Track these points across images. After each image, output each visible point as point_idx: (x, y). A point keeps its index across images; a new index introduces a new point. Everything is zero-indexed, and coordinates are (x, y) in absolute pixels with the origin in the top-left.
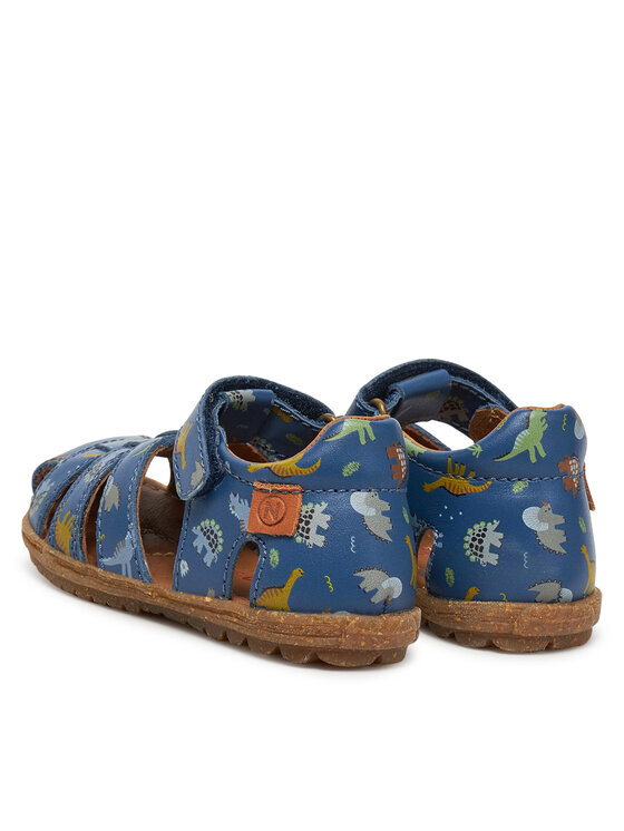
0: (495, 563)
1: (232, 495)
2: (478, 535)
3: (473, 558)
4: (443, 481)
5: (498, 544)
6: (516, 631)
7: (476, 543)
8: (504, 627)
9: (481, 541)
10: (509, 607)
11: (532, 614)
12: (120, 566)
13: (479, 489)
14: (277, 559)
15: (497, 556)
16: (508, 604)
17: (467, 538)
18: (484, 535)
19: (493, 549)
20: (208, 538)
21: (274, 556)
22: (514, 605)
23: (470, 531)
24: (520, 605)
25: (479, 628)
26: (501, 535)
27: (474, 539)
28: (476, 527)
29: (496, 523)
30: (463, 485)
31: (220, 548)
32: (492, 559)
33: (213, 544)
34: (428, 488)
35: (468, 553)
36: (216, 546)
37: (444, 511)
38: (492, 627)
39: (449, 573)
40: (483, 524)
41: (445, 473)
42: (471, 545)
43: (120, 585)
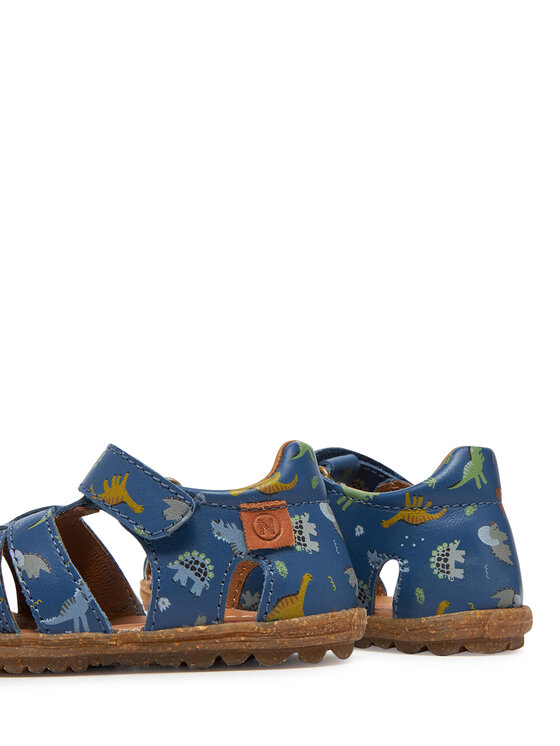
0: (462, 577)
1: (213, 524)
2: (443, 555)
3: (441, 575)
4: (401, 515)
5: (462, 561)
6: (488, 634)
7: (442, 562)
8: (477, 632)
9: (446, 560)
10: (479, 614)
11: (499, 618)
12: (72, 621)
13: (436, 516)
14: (285, 569)
15: (462, 571)
16: (478, 611)
17: (432, 560)
18: (448, 555)
19: (458, 565)
20: (193, 569)
21: (281, 567)
22: (483, 611)
23: (434, 553)
24: (489, 611)
25: (454, 636)
26: (463, 552)
27: (439, 559)
28: (440, 548)
29: (457, 543)
30: (421, 516)
31: (211, 575)
32: (459, 574)
33: (201, 573)
34: (386, 524)
35: (436, 572)
36: (205, 574)
37: (404, 542)
38: (467, 633)
39: (420, 593)
40: (445, 545)
41: (402, 507)
42: (438, 565)
43: (72, 643)
